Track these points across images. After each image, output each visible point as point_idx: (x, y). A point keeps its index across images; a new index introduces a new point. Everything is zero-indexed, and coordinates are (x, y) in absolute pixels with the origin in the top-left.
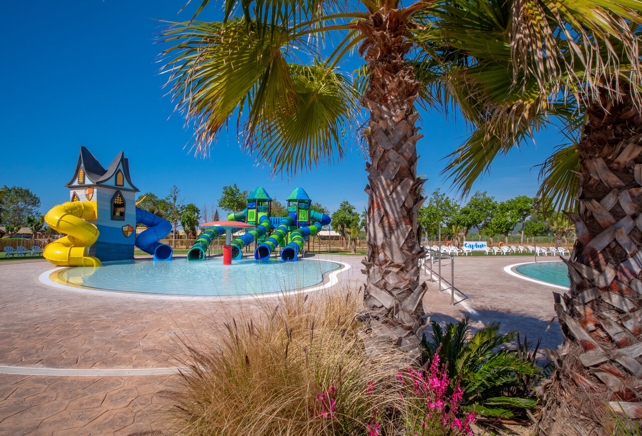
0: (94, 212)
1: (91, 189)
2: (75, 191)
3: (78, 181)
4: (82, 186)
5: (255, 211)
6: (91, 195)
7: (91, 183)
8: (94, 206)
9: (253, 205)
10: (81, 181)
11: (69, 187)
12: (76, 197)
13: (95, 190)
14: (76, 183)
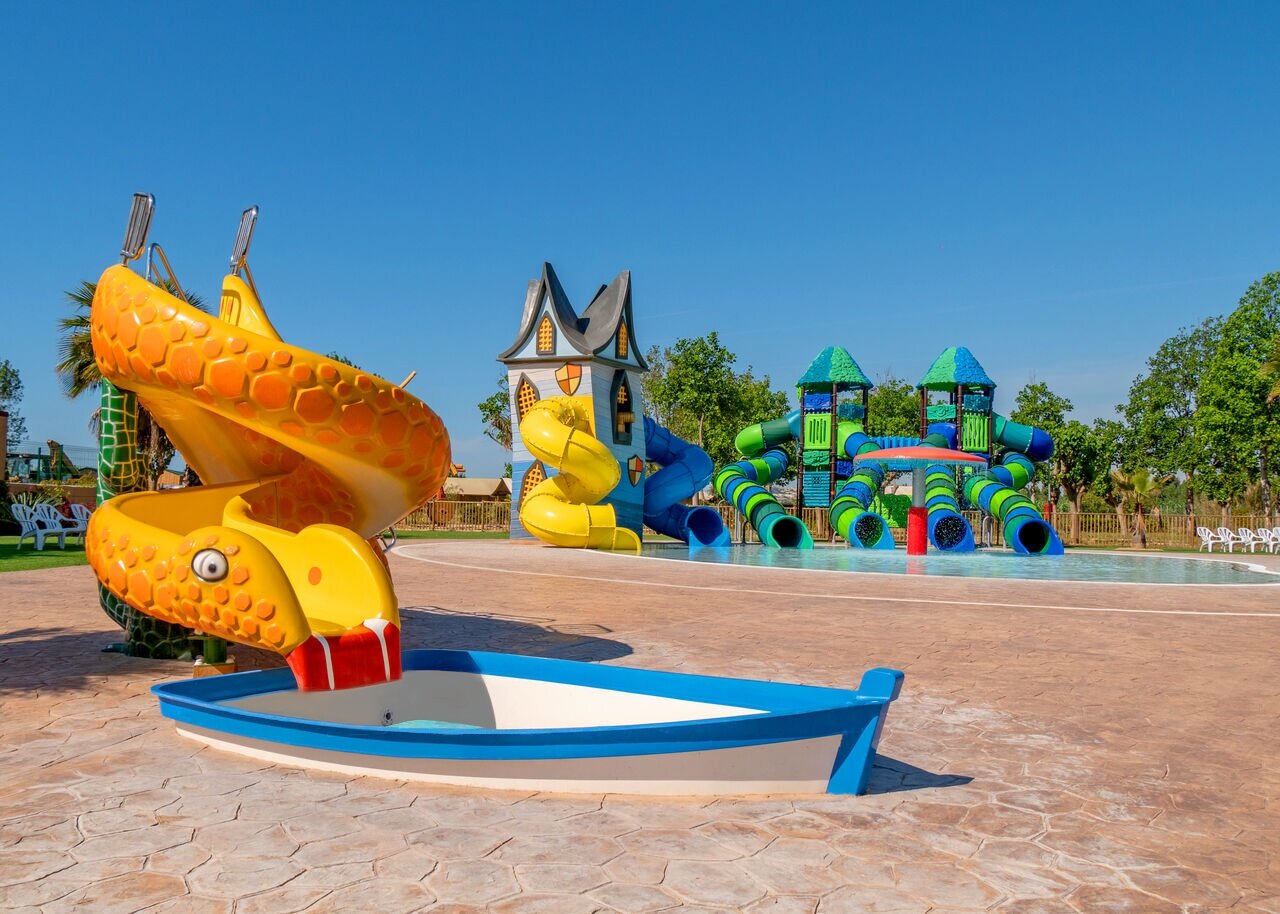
0: (588, 422)
1: (574, 369)
2: (525, 371)
3: (538, 348)
4: (547, 360)
5: (827, 417)
6: (573, 383)
7: (575, 353)
8: (584, 408)
9: (823, 401)
10: (546, 346)
11: (505, 363)
12: (526, 386)
13: (587, 370)
14: (529, 352)
